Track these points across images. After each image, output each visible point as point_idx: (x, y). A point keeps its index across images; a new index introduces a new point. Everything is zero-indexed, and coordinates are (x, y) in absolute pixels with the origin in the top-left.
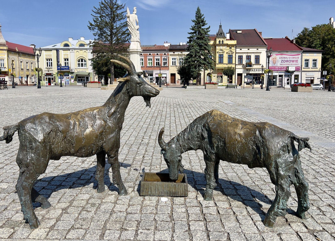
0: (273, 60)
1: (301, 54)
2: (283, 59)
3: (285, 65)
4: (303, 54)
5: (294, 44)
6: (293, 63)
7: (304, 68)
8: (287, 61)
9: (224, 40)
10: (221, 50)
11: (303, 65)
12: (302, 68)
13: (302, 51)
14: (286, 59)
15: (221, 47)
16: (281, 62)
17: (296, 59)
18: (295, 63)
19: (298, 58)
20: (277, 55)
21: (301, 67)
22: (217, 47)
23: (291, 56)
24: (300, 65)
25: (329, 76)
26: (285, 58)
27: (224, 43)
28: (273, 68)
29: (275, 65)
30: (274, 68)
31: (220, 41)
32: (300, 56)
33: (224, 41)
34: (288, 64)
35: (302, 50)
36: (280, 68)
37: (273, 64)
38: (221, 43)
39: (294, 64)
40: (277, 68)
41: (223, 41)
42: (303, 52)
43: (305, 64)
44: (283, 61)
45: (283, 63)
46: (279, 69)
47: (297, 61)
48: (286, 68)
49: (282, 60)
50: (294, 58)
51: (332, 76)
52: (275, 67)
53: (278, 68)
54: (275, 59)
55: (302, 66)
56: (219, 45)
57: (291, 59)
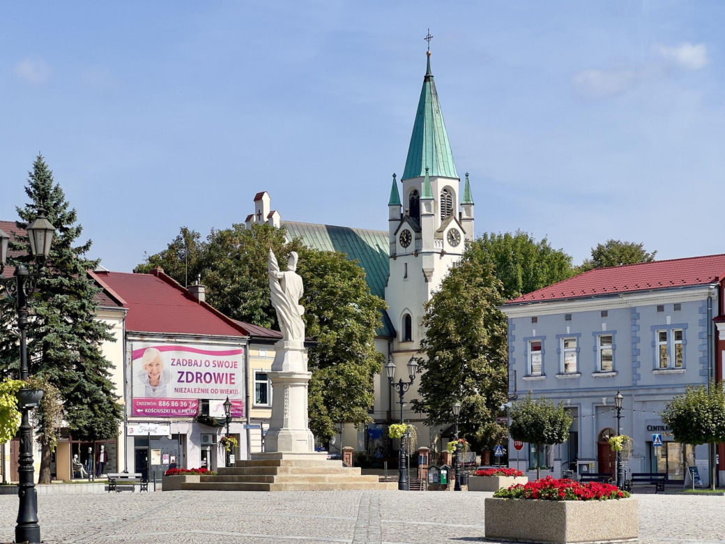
0: (149, 369)
1: (242, 349)
2: (186, 369)
3: (193, 392)
4: (251, 352)
6: (219, 386)
7: (254, 408)
8: (198, 377)
11: (251, 394)
12: (250, 406)
13: (247, 337)
14: (194, 370)
16: (179, 381)
17: (229, 371)
18: (224, 386)
19: (235, 365)
20: (161, 349)
21: (244, 401)
23: (211, 358)
24: (240, 396)
25: (456, 442)
26: (190, 363)
28: (150, 407)
29: (158, 393)
30: (154, 407)
32: (239, 358)
34: (203, 391)
35: (244, 332)
36: (176, 404)
37: (151, 388)
39: (222, 391)
40: (164, 404)
42: (250, 342)
43: (257, 390)
44: (184, 378)
45: (185, 385)
46: (170, 408)
47: (231, 379)
48: (194, 405)
49: (183, 373)
50: (220, 364)
51: (462, 443)
52: (157, 401)
53: (167, 404)
54: (155, 368)
55: (247, 397)
57: (211, 370)
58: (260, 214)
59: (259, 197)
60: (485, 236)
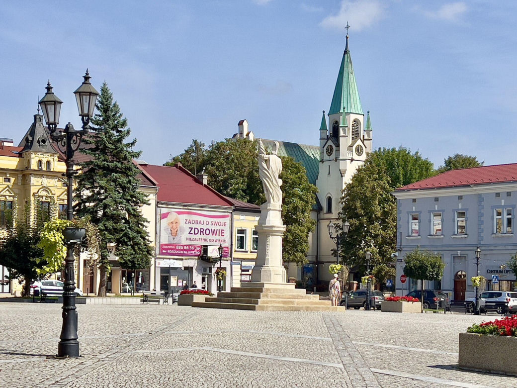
0: (171, 225)
1: (230, 214)
2: (194, 226)
3: (198, 241)
4: (235, 217)
5: (205, 186)
6: (214, 237)
7: (236, 251)
8: (202, 231)
9: (51, 160)
10: (46, 189)
11: (234, 243)
12: (233, 250)
13: (233, 207)
14: (199, 227)
15: (46, 182)
16: (189, 233)
17: (221, 228)
18: (217, 237)
19: (225, 224)
20: (179, 213)
21: (230, 247)
22: (34, 180)
23: (210, 220)
24: (227, 244)
25: (367, 277)
26: (197, 222)
27: (52, 170)
28: (171, 249)
29: (175, 242)
30: (173, 249)
31: (40, 162)
32: (228, 220)
33: (52, 163)
34: (204, 240)
35: (232, 204)
36: (187, 248)
37: (172, 238)
38: (44, 169)
39: (216, 241)
40: (180, 248)
41: (48, 163)
42: (234, 210)
43: (238, 240)
44: (192, 232)
45: (193, 236)
46: (184, 250)
47: (222, 233)
48: (199, 249)
49: (192, 228)
50: (216, 224)
51: (371, 278)
52: (176, 246)
53: (182, 248)
54: (174, 225)
55: (232, 244)
56: (40, 173)
57: (210, 227)
58: (241, 134)
59: (241, 123)
60: (380, 149)
